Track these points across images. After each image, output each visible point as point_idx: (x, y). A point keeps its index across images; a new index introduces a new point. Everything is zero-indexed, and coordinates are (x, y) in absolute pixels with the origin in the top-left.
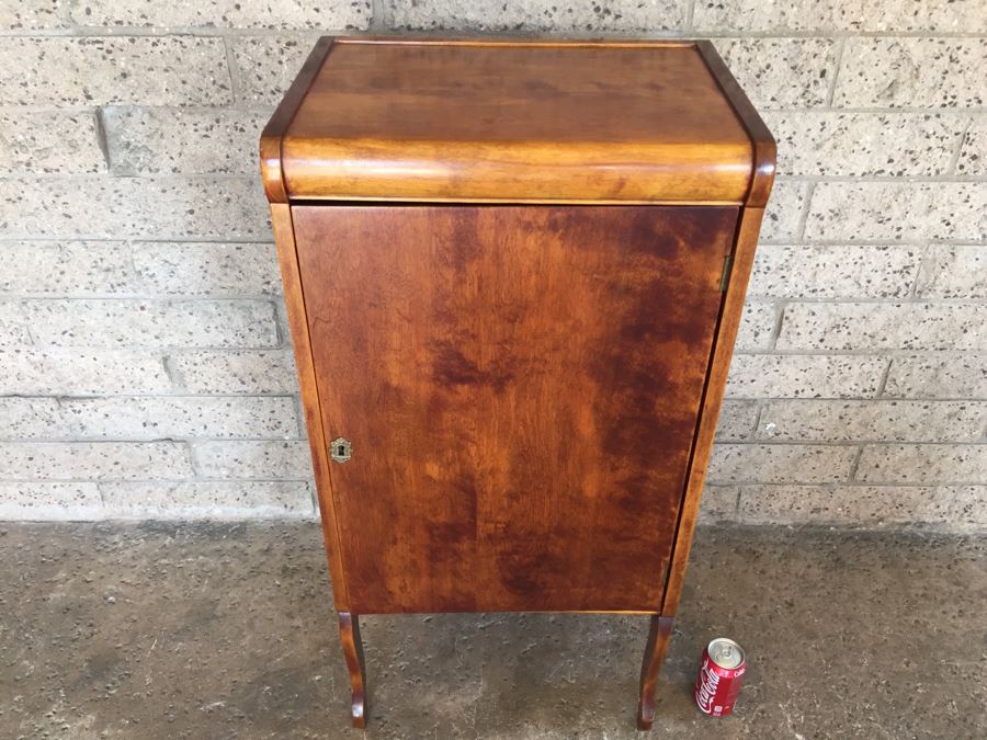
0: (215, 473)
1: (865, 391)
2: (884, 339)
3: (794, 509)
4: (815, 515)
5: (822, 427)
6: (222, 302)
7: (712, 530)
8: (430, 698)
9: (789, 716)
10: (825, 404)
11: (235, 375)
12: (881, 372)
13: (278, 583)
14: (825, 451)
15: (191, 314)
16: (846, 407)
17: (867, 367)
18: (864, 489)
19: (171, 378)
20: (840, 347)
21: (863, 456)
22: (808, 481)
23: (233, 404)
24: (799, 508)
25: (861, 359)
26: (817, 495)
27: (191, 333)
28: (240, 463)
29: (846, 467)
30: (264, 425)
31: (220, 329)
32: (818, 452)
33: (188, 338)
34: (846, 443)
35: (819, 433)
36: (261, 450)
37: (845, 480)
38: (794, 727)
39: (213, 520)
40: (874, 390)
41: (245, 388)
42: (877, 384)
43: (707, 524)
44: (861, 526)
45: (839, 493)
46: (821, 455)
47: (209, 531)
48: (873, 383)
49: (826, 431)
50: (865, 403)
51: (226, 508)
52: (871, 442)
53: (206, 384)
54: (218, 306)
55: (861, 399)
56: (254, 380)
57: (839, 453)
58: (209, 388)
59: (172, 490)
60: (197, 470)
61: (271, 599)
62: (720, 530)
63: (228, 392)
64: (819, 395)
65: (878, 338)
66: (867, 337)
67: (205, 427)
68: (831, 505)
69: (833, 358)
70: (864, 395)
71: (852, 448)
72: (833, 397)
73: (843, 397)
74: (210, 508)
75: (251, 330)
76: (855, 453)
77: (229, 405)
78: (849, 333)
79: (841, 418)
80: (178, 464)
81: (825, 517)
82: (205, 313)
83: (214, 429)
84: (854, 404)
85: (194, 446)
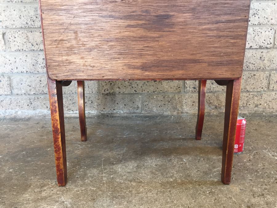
0: (19, 93)
1: (268, 44)
2: (272, 19)
3: (248, 105)
4: (256, 108)
5: (254, 63)
6: (26, 6)
7: (217, 116)
8: (101, 153)
9: (269, 153)
10: (254, 51)
11: (30, 42)
12: (272, 35)
13: (39, 129)
14: (256, 74)
15: (14, 10)
16: (262, 52)
17: (267, 32)
18: (273, 93)
19: (5, 44)
20: (257, 24)
21: (271, 77)
22: (252, 90)
23: (28, 55)
24: (250, 105)
25: (264, 28)
26: (256, 98)
27: (14, 21)
28: (30, 86)
29: (265, 83)
30: (40, 66)
31: (25, 17)
32: (254, 75)
33: (13, 22)
34: (264, 70)
35: (253, 66)
36: (38, 79)
37: (266, 89)
38: (273, 156)
39: (18, 117)
40: (271, 43)
41: (33, 48)
42: (272, 41)
43: (215, 114)
44: (275, 112)
45: (264, 96)
46: (255, 76)
47: (15, 120)
48: (270, 40)
49: (256, 64)
50: (269, 50)
51: (23, 111)
52: (273, 70)
53: (18, 46)
54: (25, 7)
55: (267, 48)
56: (37, 44)
57: (262, 75)
58: (20, 48)
59: (2, 101)
60: (12, 91)
61: (34, 133)
62: (220, 116)
63: (27, 50)
64: (251, 47)
65: (269, 19)
66: (265, 18)
67: (17, 68)
68: (262, 102)
69: (255, 28)
70: (268, 46)
71: (266, 72)
72: (257, 47)
73: (261, 47)
74: (17, 110)
75: (36, 17)
76: (268, 75)
77: (26, 56)
78: (259, 18)
79: (261, 58)
80: (5, 86)
81: (260, 109)
82: (20, 10)
83: (20, 69)
84: (265, 51)
85: (12, 78)
